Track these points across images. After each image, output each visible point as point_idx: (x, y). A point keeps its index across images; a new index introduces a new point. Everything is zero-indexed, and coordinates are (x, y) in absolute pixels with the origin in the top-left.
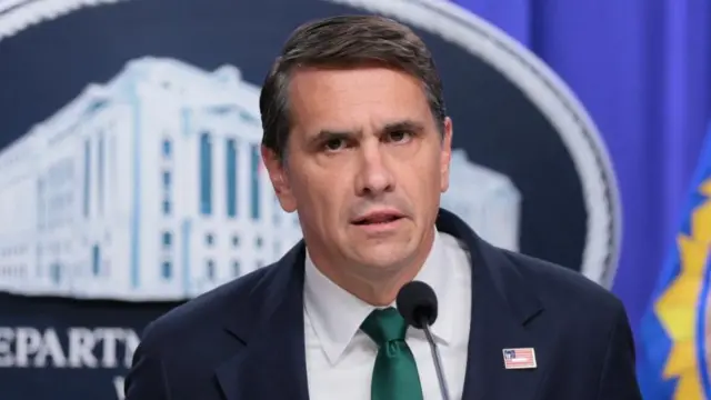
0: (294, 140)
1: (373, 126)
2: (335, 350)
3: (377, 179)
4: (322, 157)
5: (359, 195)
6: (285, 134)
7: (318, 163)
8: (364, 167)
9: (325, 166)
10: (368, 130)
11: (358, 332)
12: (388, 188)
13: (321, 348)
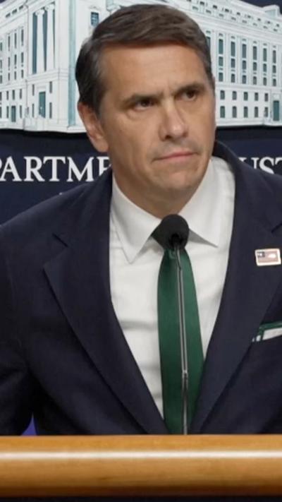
0: (108, 101)
1: (170, 88)
2: (132, 251)
3: (176, 129)
4: (131, 113)
5: (163, 140)
6: (100, 96)
7: (129, 117)
8: (166, 120)
9: (133, 119)
10: (167, 92)
11: (149, 238)
12: (185, 135)
13: (122, 249)
